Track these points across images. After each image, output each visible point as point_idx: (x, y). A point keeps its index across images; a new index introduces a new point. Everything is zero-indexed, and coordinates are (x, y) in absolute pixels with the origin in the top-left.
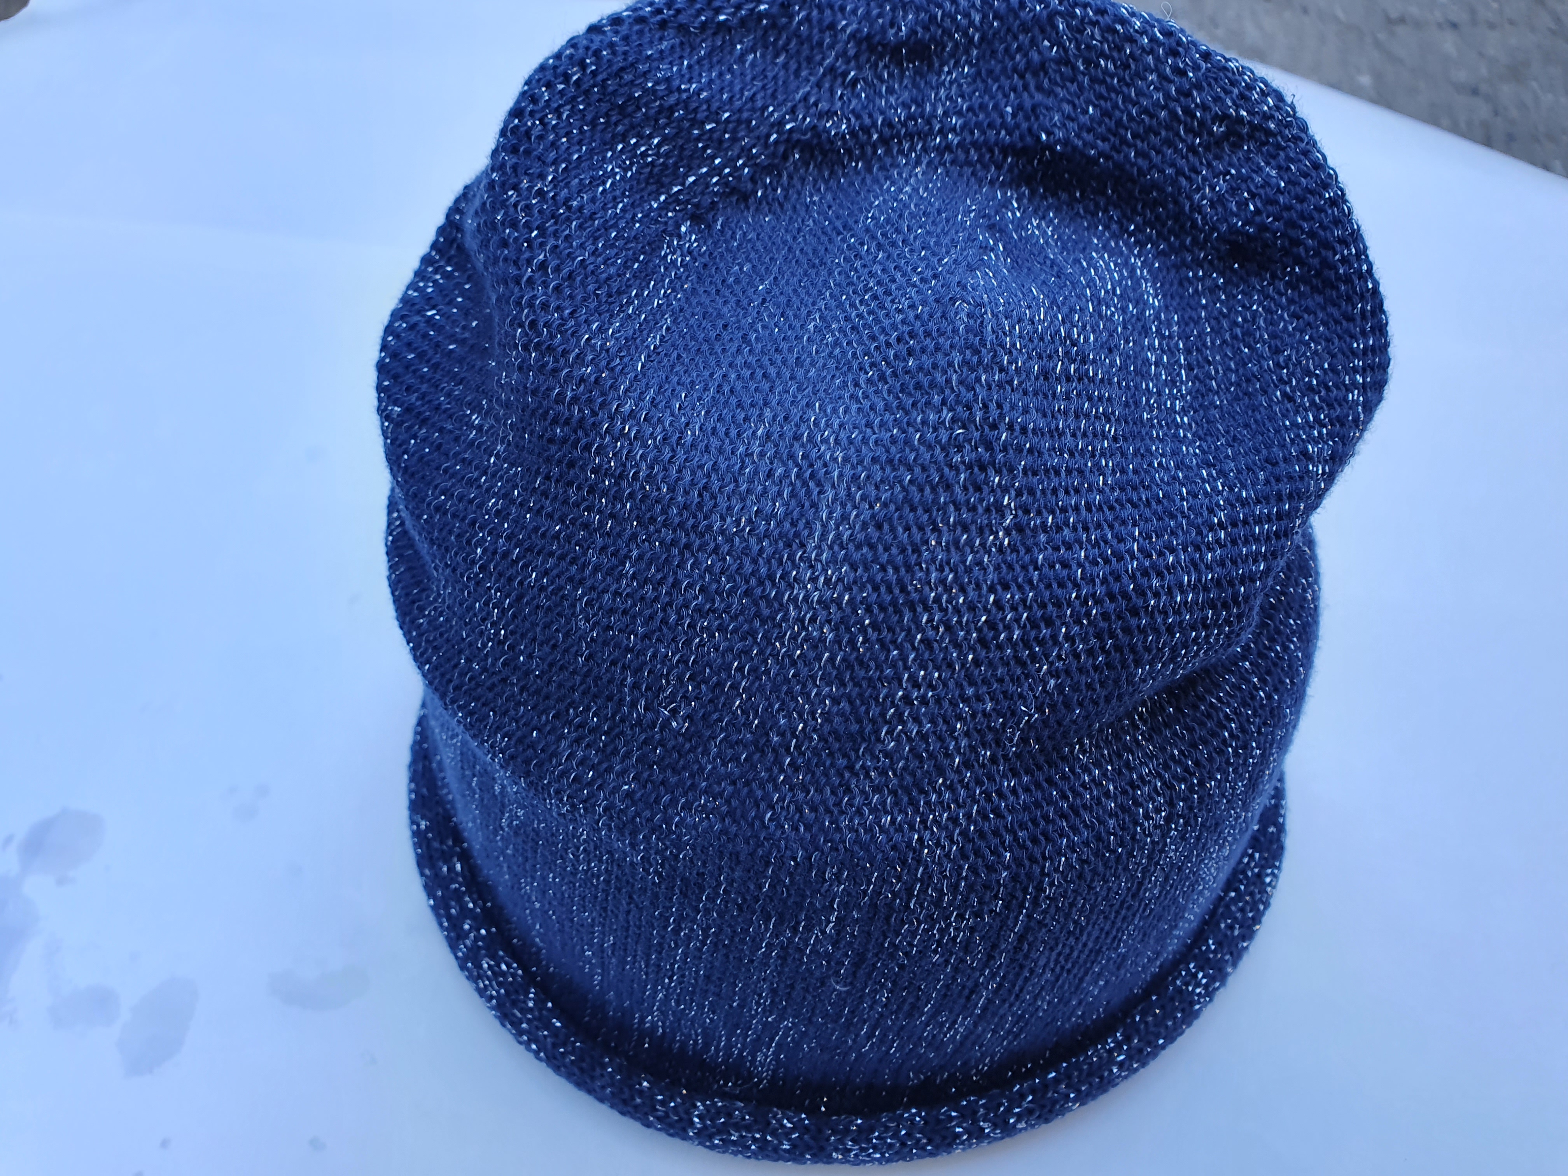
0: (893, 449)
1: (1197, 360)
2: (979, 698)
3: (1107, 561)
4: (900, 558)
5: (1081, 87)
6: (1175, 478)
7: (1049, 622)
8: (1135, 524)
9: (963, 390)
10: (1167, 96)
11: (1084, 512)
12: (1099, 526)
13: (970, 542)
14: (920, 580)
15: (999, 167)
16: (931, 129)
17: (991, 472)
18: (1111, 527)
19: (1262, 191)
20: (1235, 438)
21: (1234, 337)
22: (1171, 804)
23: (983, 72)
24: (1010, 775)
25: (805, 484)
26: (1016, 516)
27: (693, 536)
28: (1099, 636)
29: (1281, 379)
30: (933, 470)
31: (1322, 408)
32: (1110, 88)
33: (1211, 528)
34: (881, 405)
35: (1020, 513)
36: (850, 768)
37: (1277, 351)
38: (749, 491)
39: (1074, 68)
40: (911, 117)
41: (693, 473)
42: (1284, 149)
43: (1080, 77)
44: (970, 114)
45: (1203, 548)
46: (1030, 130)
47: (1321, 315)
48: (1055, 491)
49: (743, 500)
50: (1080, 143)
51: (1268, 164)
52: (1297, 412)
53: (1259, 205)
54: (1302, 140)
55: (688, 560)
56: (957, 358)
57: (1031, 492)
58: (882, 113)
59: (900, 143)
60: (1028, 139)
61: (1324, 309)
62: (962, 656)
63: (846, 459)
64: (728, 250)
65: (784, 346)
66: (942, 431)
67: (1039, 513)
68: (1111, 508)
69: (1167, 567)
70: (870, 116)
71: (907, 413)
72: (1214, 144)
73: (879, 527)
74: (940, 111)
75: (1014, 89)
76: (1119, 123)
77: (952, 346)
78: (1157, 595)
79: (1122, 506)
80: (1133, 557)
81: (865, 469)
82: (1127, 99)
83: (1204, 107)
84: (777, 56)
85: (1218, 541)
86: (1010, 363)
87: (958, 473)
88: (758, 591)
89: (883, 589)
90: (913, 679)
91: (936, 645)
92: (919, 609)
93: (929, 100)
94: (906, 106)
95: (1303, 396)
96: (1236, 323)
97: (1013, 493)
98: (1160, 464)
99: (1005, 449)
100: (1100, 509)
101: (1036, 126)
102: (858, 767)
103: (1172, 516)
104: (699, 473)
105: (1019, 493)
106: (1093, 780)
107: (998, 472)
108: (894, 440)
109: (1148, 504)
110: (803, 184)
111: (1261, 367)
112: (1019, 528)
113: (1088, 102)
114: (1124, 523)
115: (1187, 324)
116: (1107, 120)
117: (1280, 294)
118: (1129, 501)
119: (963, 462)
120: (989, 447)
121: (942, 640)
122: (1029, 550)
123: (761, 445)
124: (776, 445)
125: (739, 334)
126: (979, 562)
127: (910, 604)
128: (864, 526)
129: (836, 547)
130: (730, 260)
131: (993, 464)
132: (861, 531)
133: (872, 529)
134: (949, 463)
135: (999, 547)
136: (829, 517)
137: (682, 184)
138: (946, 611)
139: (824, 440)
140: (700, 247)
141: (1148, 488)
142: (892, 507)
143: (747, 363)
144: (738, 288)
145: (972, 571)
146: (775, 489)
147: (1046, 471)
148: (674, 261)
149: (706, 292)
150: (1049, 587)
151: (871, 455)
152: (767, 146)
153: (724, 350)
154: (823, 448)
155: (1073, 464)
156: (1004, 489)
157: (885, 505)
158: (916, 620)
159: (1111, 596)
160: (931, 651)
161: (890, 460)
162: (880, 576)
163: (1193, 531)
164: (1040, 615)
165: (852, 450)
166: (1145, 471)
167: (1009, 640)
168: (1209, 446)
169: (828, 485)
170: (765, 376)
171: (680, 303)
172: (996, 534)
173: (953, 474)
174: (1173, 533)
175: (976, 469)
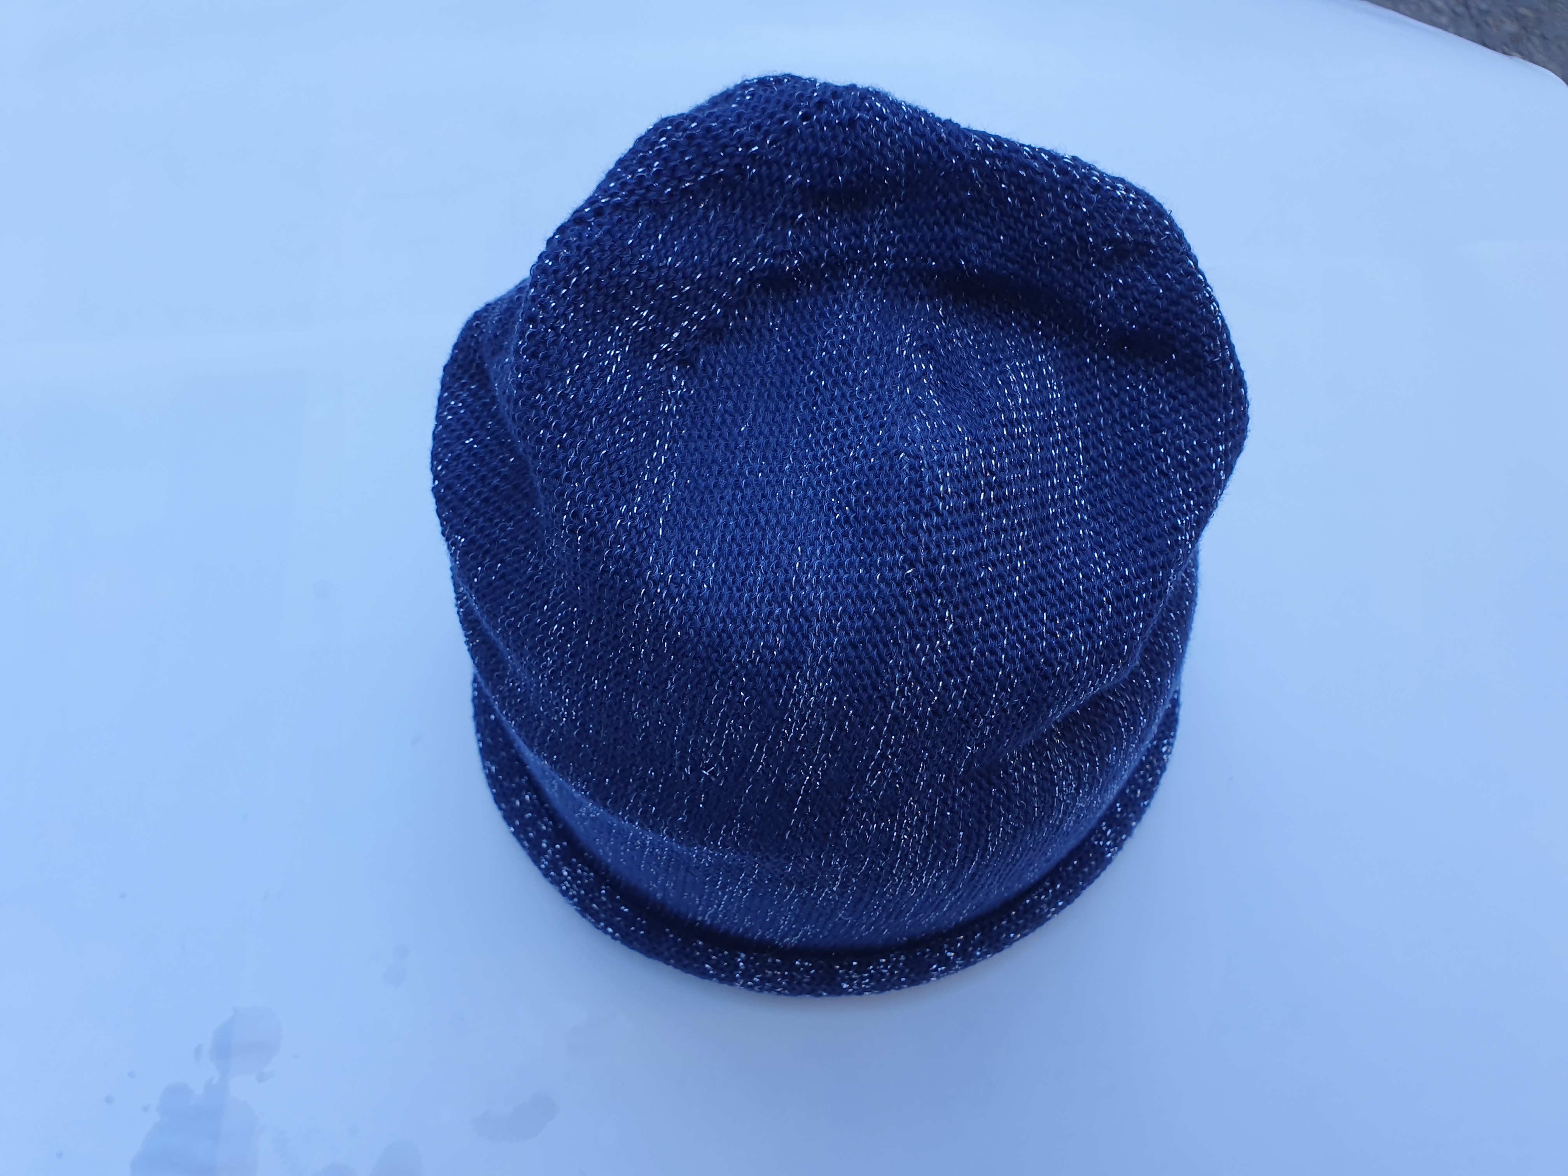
0: (861, 587)
1: (1093, 443)
2: (934, 746)
3: (1023, 644)
4: (872, 668)
5: (993, 219)
6: (1074, 564)
7: (983, 694)
8: (1044, 610)
9: (910, 536)
10: (1065, 225)
11: (1005, 609)
12: (1016, 617)
13: (923, 648)
14: (887, 681)
15: (927, 285)
16: (870, 256)
17: (934, 595)
18: (1026, 616)
19: (1144, 297)
20: (1120, 518)
21: (1123, 416)
23: (911, 210)
24: (960, 785)
25: (796, 619)
26: (955, 623)
27: (717, 665)
28: (1020, 696)
29: (1158, 457)
30: (891, 601)
31: (1190, 482)
32: (1017, 220)
33: (1101, 605)
34: (848, 547)
35: (958, 620)
36: (845, 799)
37: (1156, 430)
38: (756, 629)
39: (987, 206)
40: (853, 248)
41: (712, 620)
42: (1162, 259)
43: (991, 213)
44: (901, 245)
45: (1096, 622)
46: (951, 257)
47: (1192, 394)
48: (982, 598)
49: (752, 637)
50: (994, 266)
51: (1150, 272)
52: (1170, 488)
53: (1142, 308)
54: (1178, 251)
55: (715, 681)
56: (904, 510)
57: (966, 604)
58: (827, 246)
59: (843, 268)
60: (951, 264)
61: (1194, 389)
62: (922, 725)
63: (826, 596)
64: (712, 387)
65: (768, 490)
66: (896, 570)
67: (972, 617)
68: (1026, 601)
69: (1069, 643)
70: (817, 249)
71: (869, 555)
72: (1105, 262)
73: (855, 647)
74: (876, 243)
75: (937, 223)
76: (1026, 248)
77: (899, 498)
78: (1061, 664)
79: (1034, 597)
80: (1043, 638)
81: (841, 604)
82: (1032, 229)
83: (1095, 234)
84: (734, 207)
85: (1106, 614)
86: (944, 508)
87: (910, 601)
88: (770, 702)
89: (860, 691)
90: (887, 744)
91: (901, 720)
92: (888, 699)
93: (866, 232)
94: (847, 239)
95: (1175, 473)
96: (1123, 403)
97: (952, 608)
98: (1062, 553)
99: (944, 578)
100: (1017, 603)
101: (957, 255)
102: (850, 798)
103: (1072, 599)
104: (717, 619)
105: (956, 607)
106: (1022, 775)
107: (940, 596)
108: (860, 579)
109: (1053, 591)
110: (765, 309)
111: (1144, 446)
112: (957, 630)
113: (1000, 233)
114: (1035, 611)
115: (1085, 409)
116: (1015, 247)
117: (1161, 375)
118: (1040, 591)
119: (913, 592)
120: (931, 577)
121: (906, 716)
122: (966, 646)
123: (761, 591)
124: (772, 590)
125: (732, 480)
126: (930, 661)
127: (882, 698)
128: (844, 648)
129: (824, 665)
130: (714, 399)
131: (936, 590)
132: (841, 652)
133: (849, 649)
134: (903, 595)
135: (944, 647)
136: (818, 644)
137: (669, 341)
138: (908, 698)
139: (808, 582)
140: (689, 391)
141: (1053, 577)
142: (863, 633)
143: (741, 511)
144: (725, 430)
145: (925, 668)
146: (774, 626)
147: (975, 584)
148: (670, 410)
149: (700, 437)
150: (982, 671)
151: (844, 592)
152: (734, 289)
153: (722, 498)
154: (808, 589)
155: (995, 573)
156: (945, 606)
157: (858, 631)
158: (887, 707)
159: (1027, 669)
160: (899, 723)
161: (859, 596)
162: (858, 682)
163: (1088, 609)
164: (976, 689)
165: (830, 589)
166: (1051, 562)
167: (955, 709)
168: (1101, 527)
169: (814, 620)
170: (757, 523)
171: (680, 453)
172: (941, 639)
173: (907, 602)
174: (1072, 614)
175: (924, 596)
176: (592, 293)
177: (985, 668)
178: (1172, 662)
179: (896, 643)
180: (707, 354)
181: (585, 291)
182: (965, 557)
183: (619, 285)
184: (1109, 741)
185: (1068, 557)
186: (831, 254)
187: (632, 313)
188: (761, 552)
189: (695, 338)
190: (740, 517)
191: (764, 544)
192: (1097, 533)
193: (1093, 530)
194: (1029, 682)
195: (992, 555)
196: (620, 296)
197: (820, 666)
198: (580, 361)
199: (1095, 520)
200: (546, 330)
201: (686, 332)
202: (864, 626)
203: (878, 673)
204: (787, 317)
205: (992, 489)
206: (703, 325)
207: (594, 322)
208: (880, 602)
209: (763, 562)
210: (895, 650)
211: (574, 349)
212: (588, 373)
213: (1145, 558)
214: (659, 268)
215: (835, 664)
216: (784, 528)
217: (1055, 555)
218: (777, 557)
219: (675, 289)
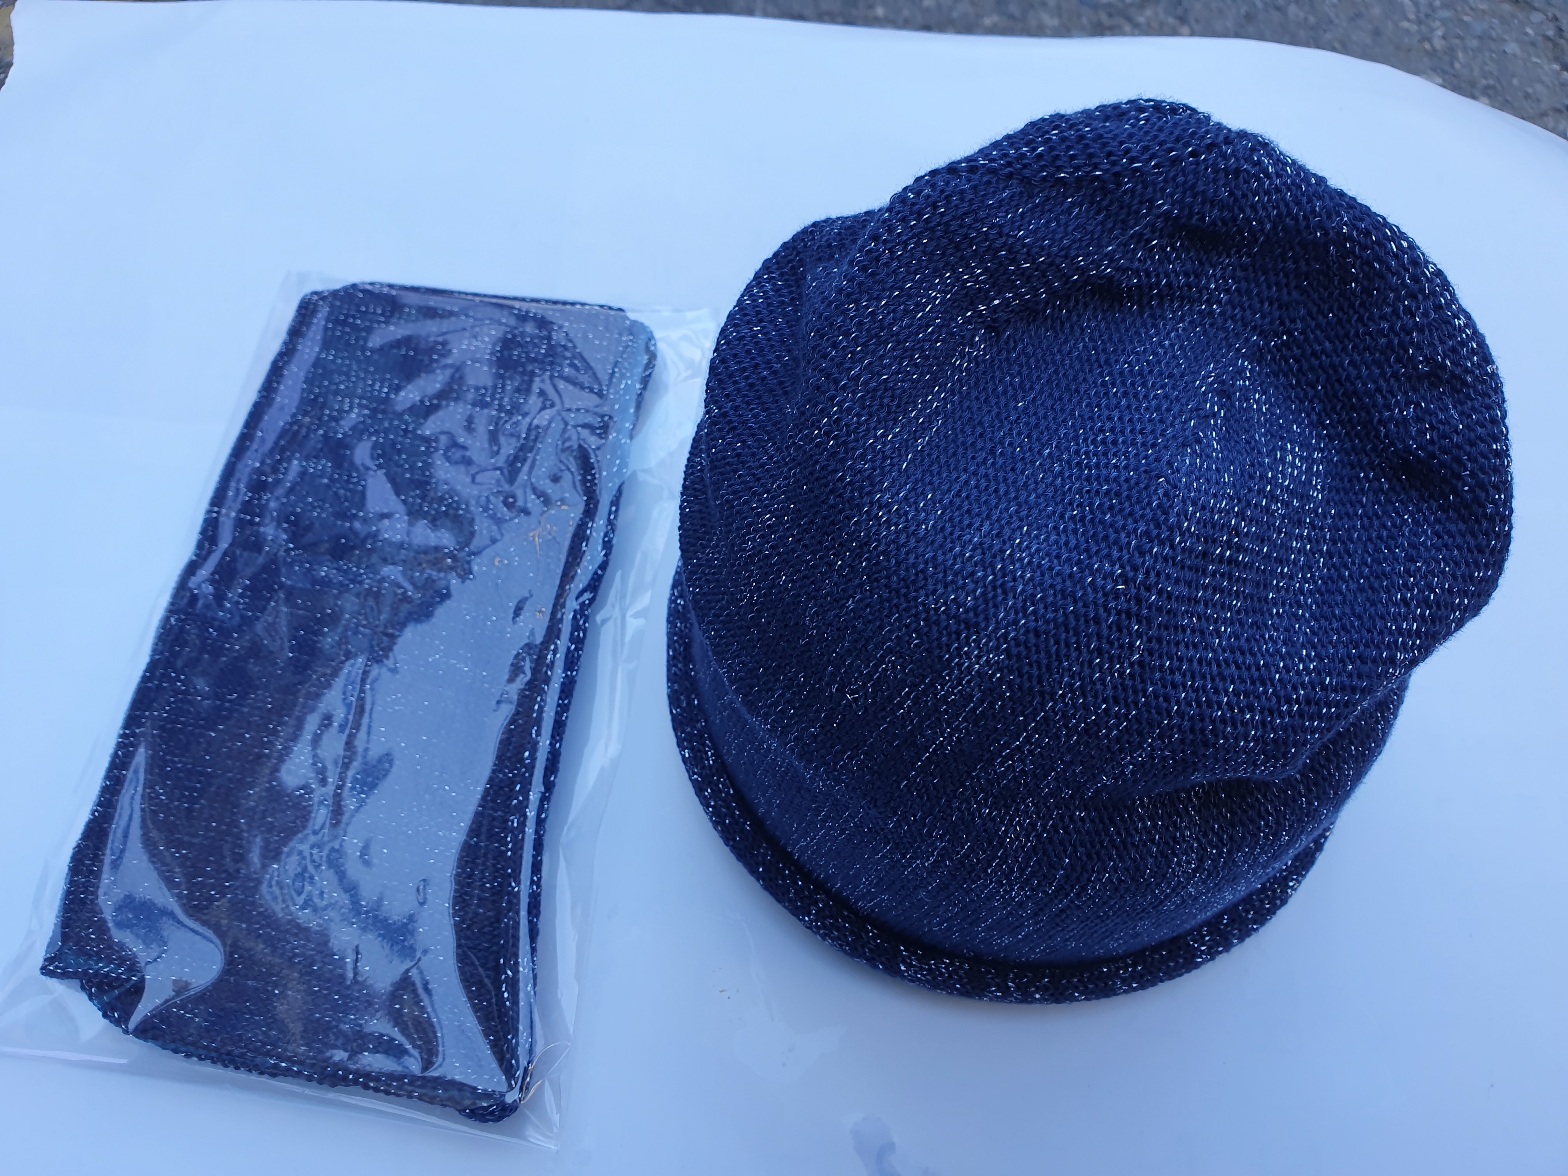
0: (1068, 583)
2: (1072, 762)
3: (1199, 705)
4: (1045, 661)
6: (1278, 651)
7: (1140, 733)
8: (1232, 682)
9: (1137, 555)
11: (1195, 664)
12: (1204, 677)
13: (1100, 665)
14: (1054, 680)
16: (1202, 297)
17: (1134, 619)
18: (1213, 680)
20: (1344, 627)
22: (1201, 860)
23: (1257, 266)
25: (994, 588)
26: (1141, 656)
28: (1174, 751)
30: (1092, 607)
33: (1289, 701)
34: (1073, 543)
35: (1146, 654)
36: (969, 773)
38: (952, 582)
40: (1189, 286)
41: (917, 558)
44: (1236, 294)
45: (1276, 714)
47: (1459, 540)
48: (1177, 644)
49: (946, 587)
52: (1405, 619)
56: (1141, 529)
57: (1159, 641)
58: (1167, 276)
59: (1172, 301)
61: (1463, 535)
62: (1069, 737)
63: (1031, 579)
64: (1007, 359)
65: (1019, 466)
66: (1109, 581)
67: (1160, 657)
68: (1219, 666)
69: (1242, 722)
70: (1157, 275)
71: (1089, 557)
73: (1037, 634)
74: (1212, 286)
78: (1226, 738)
79: (1228, 665)
80: (1220, 708)
81: (1042, 591)
84: (1098, 212)
85: (1289, 711)
86: (1180, 543)
87: (1109, 615)
88: (937, 653)
89: (1025, 677)
90: (1028, 740)
91: (1052, 723)
92: (1047, 697)
93: (1206, 274)
94: (1187, 275)
96: (1383, 525)
97: (1145, 639)
98: (1271, 637)
99: (1149, 608)
100: (1209, 664)
102: (974, 773)
103: (1263, 684)
104: (921, 559)
105: (1149, 640)
106: (1145, 828)
107: (1139, 622)
108: (1071, 575)
109: (1249, 668)
110: (1085, 310)
111: (1394, 569)
112: (1140, 663)
114: (1224, 679)
118: (1236, 663)
119: (1116, 608)
120: (1139, 602)
121: (1058, 721)
122: (1143, 681)
123: (973, 550)
124: (983, 553)
125: (989, 445)
126: (1102, 680)
127: (1042, 693)
128: (1027, 631)
129: (1002, 640)
130: (1005, 371)
131: (1137, 615)
132: (1024, 635)
133: (1031, 635)
134: (1105, 606)
135: (1122, 674)
136: (1004, 618)
137: (988, 306)
138: (1067, 704)
139: (1021, 559)
140: (985, 355)
141: (1253, 655)
142: (1052, 625)
143: (986, 475)
144: (1003, 401)
145: (1095, 684)
146: (971, 586)
147: (1176, 628)
148: (961, 365)
149: (977, 398)
150: (1149, 712)
151: (1050, 581)
152: (1066, 282)
153: (973, 458)
154: (1017, 565)
155: (1197, 626)
156: (1139, 635)
157: (1047, 622)
158: (1043, 704)
159: (1192, 730)
160: (1048, 725)
161: (1063, 591)
162: (1026, 668)
163: (1274, 699)
164: (1135, 727)
165: (1038, 573)
166: (1256, 640)
167: (1107, 736)
168: (1320, 628)
169: (1011, 595)
170: (996, 491)
171: (953, 405)
172: (1122, 664)
173: (1105, 615)
174: (1258, 697)
175: (1124, 616)
176: (939, 233)
177: (1153, 711)
178: (1336, 794)
179: (1078, 649)
180: (1016, 329)
181: (933, 230)
182: (1177, 598)
183: (966, 236)
184: (1244, 837)
185: (1275, 643)
186: (1169, 285)
187: (967, 266)
188: (988, 517)
189: (1012, 311)
190: (983, 481)
191: (994, 512)
192: (1313, 633)
193: (1311, 628)
194: (1188, 741)
195: (1201, 608)
196: (963, 246)
197: (998, 639)
198: (902, 289)
199: (1316, 620)
200: (884, 251)
201: (1006, 303)
202: (1055, 619)
203: (1049, 667)
204: (1103, 325)
205: (1229, 548)
206: (1025, 304)
207: (930, 261)
208: (1080, 604)
209: (986, 527)
210: (1074, 655)
211: (901, 276)
212: (903, 303)
213: (1350, 675)
214: (1008, 235)
215: (1013, 643)
216: (1019, 505)
217: (1263, 636)
218: (1002, 527)
219: (1013, 261)
